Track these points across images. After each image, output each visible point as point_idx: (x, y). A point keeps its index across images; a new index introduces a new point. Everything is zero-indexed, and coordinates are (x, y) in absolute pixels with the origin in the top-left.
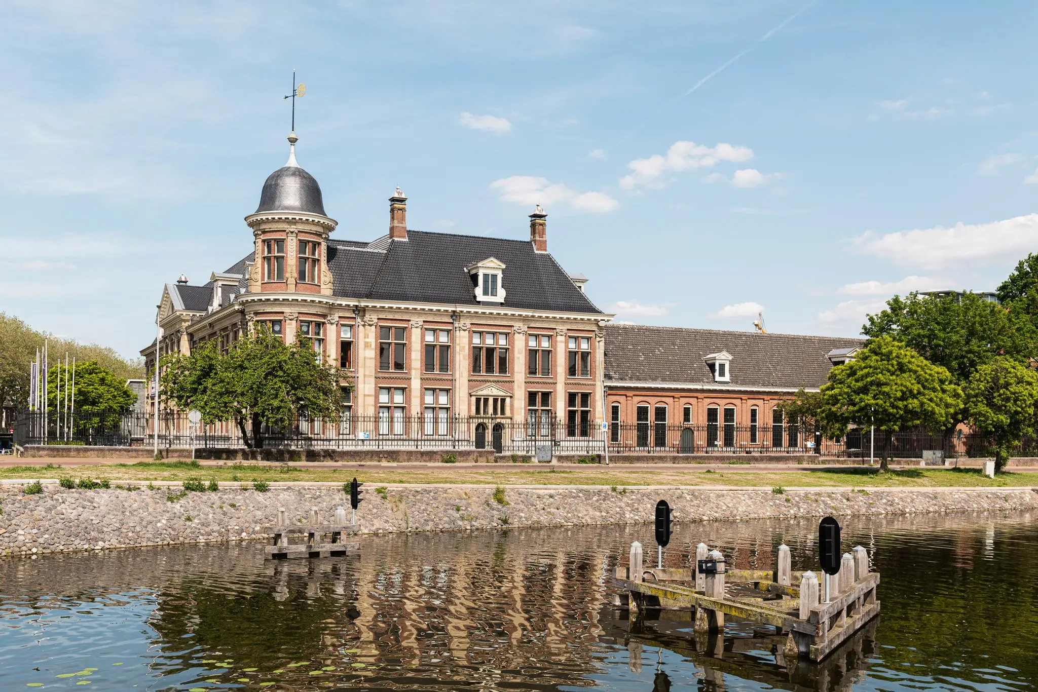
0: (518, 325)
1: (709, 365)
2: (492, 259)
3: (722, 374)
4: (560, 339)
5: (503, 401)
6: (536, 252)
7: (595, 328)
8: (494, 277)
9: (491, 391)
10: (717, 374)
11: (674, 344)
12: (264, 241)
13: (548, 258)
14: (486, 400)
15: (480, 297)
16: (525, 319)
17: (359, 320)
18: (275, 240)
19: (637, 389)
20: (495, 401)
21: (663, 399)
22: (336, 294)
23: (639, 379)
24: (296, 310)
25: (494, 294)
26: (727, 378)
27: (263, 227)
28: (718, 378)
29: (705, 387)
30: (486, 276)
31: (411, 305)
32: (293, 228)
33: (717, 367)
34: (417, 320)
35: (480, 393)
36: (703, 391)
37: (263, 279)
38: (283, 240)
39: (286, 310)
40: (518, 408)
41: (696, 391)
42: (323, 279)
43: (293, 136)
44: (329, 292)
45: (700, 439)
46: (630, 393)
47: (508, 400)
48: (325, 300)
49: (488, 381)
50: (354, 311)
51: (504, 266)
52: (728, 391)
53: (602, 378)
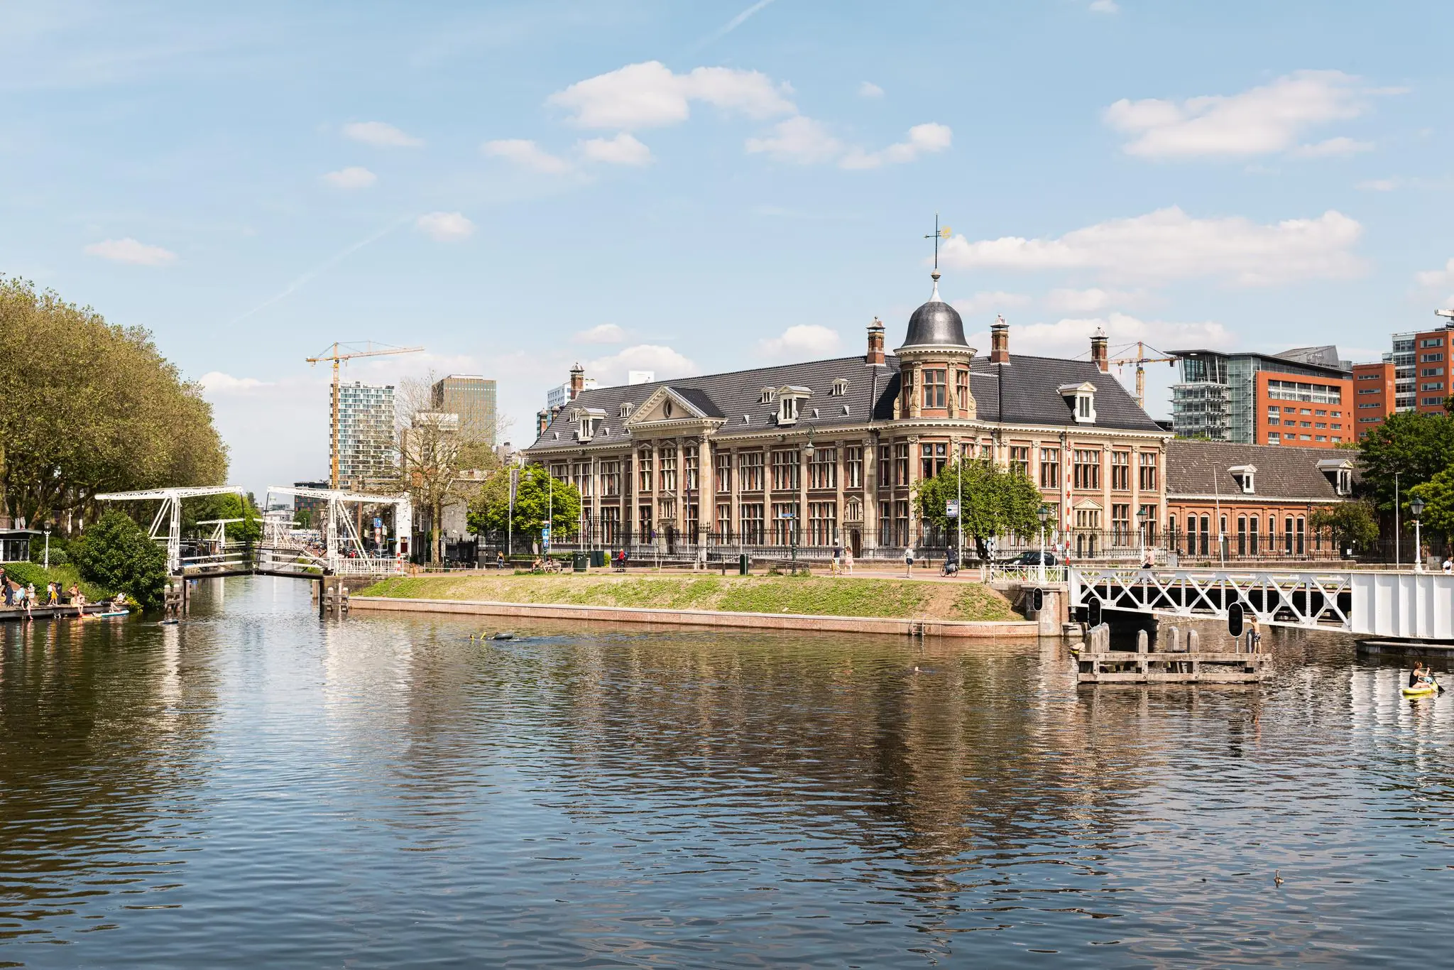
0: (1107, 443)
1: (1235, 477)
2: (1088, 383)
3: (1248, 486)
4: (1135, 455)
5: (1096, 513)
6: (1102, 372)
7: (1160, 445)
8: (1087, 399)
9: (1088, 504)
10: (1244, 485)
11: (1204, 457)
12: (923, 370)
13: (1110, 377)
14: (1084, 513)
15: (1078, 419)
16: (1111, 438)
17: (995, 441)
18: (937, 370)
19: (1189, 501)
20: (1091, 513)
21: (1207, 510)
22: (980, 417)
23: (1189, 492)
24: (960, 434)
25: (1087, 415)
26: (1252, 489)
27: (924, 358)
28: (1246, 490)
29: (1239, 499)
30: (1082, 398)
31: (1029, 428)
32: (953, 360)
33: (1244, 479)
34: (1037, 441)
35: (1080, 507)
36: (1236, 502)
37: (922, 405)
38: (944, 371)
39: (952, 434)
40: (1106, 520)
41: (1231, 502)
42: (969, 404)
43: (936, 273)
44: (974, 417)
45: (1234, 550)
46: (1183, 505)
47: (1099, 512)
48: (971, 424)
49: (1084, 495)
50: (992, 434)
51: (1095, 390)
52: (1254, 502)
53: (1165, 491)
